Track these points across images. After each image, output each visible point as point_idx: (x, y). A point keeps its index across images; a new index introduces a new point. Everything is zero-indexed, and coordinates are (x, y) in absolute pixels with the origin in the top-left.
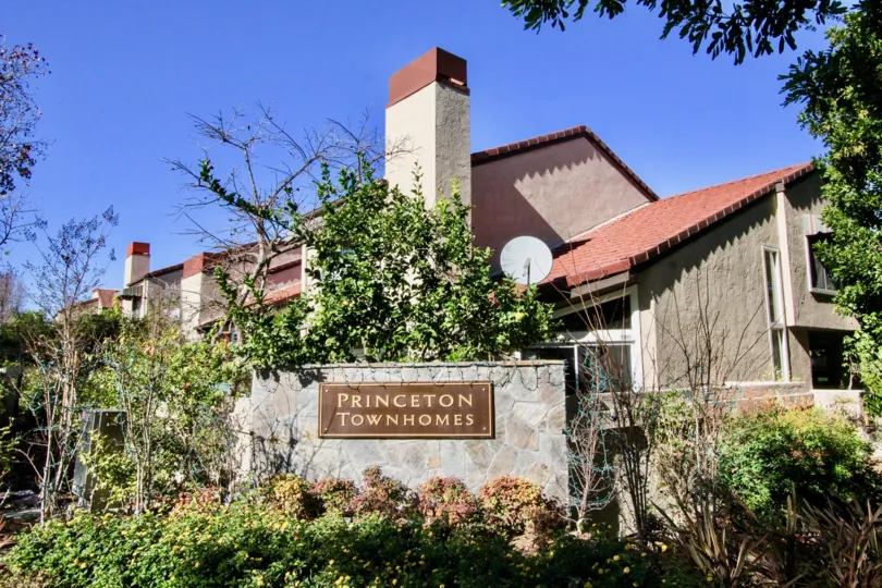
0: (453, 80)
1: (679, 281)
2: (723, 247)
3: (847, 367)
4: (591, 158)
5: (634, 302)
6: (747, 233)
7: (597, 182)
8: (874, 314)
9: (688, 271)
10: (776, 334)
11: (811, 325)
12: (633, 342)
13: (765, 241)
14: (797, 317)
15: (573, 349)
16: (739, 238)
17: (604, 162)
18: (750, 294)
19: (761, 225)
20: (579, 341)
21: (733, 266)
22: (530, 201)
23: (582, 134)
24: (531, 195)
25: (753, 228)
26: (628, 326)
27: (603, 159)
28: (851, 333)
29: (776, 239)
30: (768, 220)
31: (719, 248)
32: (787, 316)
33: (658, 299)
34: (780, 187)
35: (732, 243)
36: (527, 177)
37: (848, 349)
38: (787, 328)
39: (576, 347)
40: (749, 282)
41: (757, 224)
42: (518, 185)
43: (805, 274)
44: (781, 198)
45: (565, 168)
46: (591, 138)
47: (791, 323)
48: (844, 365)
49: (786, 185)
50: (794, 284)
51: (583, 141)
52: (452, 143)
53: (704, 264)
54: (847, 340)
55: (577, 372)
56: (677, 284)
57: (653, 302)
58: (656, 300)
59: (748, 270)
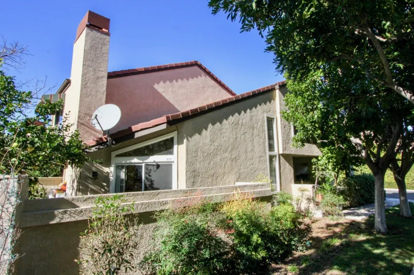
0: (104, 30)
1: (206, 129)
2: (239, 114)
3: (314, 173)
4: (201, 76)
5: (175, 141)
6: (256, 107)
7: (203, 88)
8: (326, 148)
9: (213, 124)
10: (271, 158)
11: (293, 153)
12: (173, 162)
13: (268, 112)
14: (284, 149)
15: (142, 166)
16: (250, 110)
17: (208, 78)
18: (256, 137)
19: (265, 104)
20: (145, 161)
21: (246, 123)
22: (164, 94)
23: (195, 64)
24: (164, 92)
25: (260, 105)
26: (172, 153)
27: (207, 76)
28: (317, 157)
29: (275, 112)
30: (270, 102)
31: (237, 114)
32: (279, 149)
33: (190, 139)
34: (277, 87)
35: (245, 112)
36: (162, 83)
37: (315, 164)
38: (279, 155)
39: (143, 165)
40: (256, 131)
41: (263, 104)
42: (156, 86)
43: (290, 129)
44: (277, 92)
45: (185, 80)
46: (200, 66)
47: (281, 152)
48: (313, 172)
49: (280, 86)
50: (283, 133)
51: (196, 68)
52: (95, 59)
53: (225, 121)
54: (314, 160)
55: (143, 178)
56: (204, 132)
57: (185, 140)
58: (188, 140)
59: (255, 126)
